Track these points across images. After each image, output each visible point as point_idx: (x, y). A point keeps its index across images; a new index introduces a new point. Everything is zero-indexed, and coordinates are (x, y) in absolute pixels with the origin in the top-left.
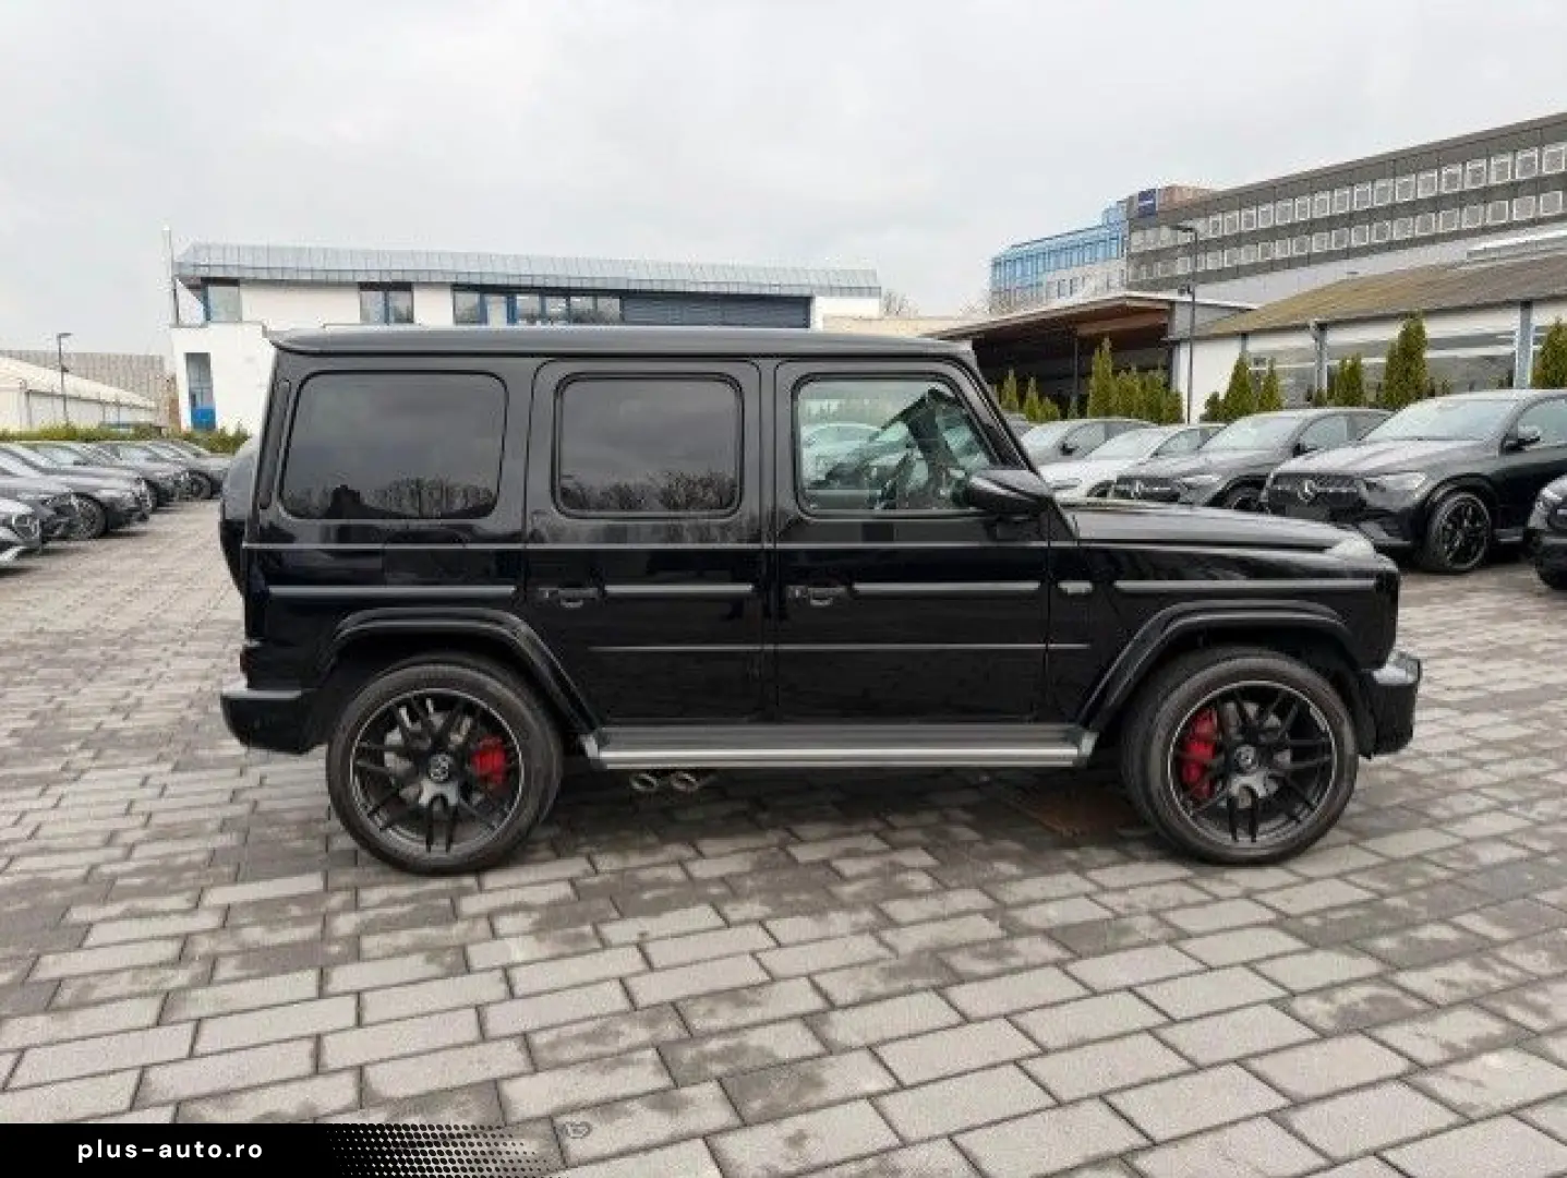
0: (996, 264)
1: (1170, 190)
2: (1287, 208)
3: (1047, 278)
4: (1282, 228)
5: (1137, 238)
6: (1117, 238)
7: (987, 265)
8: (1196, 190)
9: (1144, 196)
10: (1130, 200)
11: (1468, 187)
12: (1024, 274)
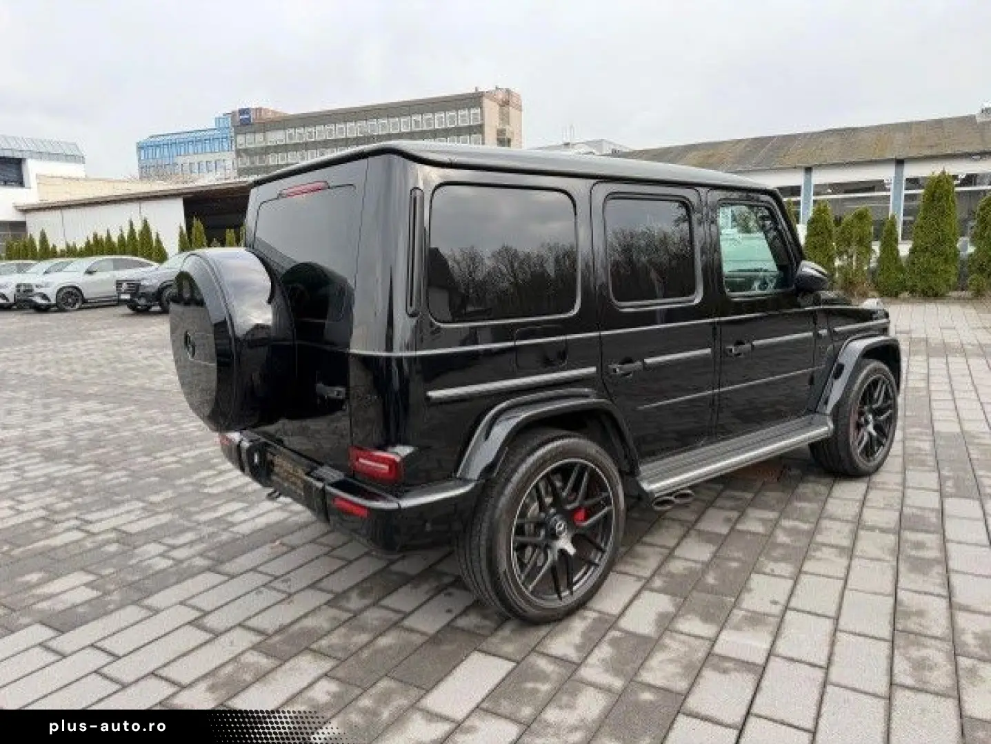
0: (140, 147)
1: (259, 110)
2: (331, 129)
3: (180, 160)
4: (319, 142)
5: (240, 139)
6: (226, 138)
7: (134, 149)
8: (274, 112)
9: (242, 112)
10: (233, 114)
11: (425, 128)
12: (162, 157)
